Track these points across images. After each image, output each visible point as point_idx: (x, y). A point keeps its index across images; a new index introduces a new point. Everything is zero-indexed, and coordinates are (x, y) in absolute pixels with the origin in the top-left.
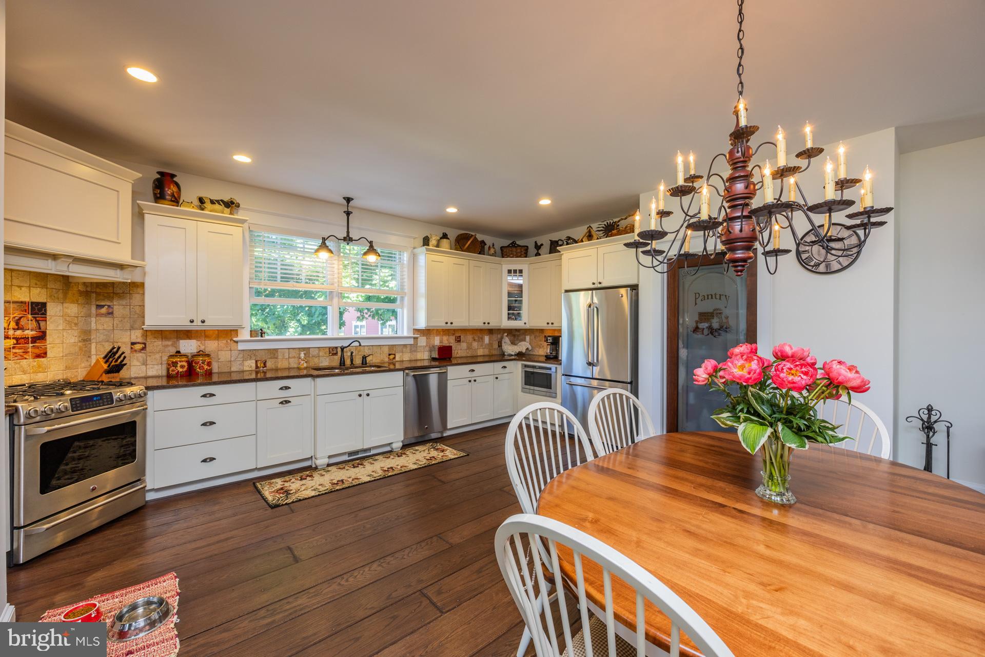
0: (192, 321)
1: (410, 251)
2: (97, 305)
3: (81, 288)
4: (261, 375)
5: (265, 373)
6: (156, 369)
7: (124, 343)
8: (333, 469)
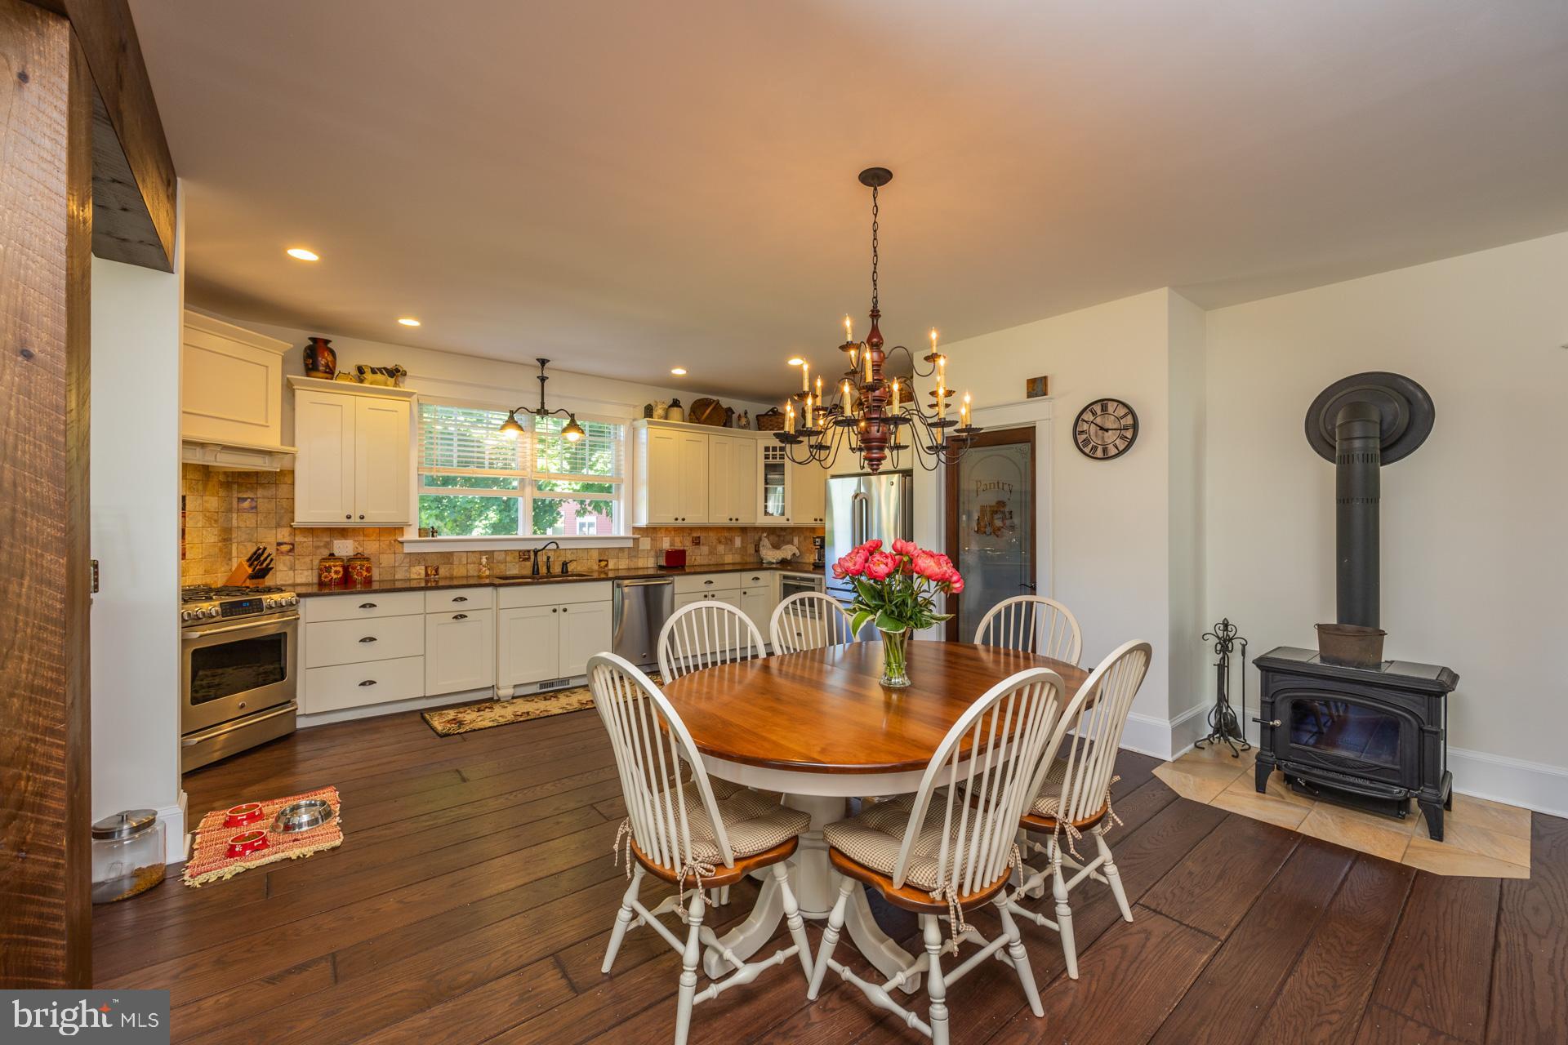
0: (349, 517)
1: (628, 423)
2: (239, 498)
3: (221, 478)
4: (431, 584)
5: (437, 582)
6: (306, 576)
7: (269, 543)
8: (520, 701)
